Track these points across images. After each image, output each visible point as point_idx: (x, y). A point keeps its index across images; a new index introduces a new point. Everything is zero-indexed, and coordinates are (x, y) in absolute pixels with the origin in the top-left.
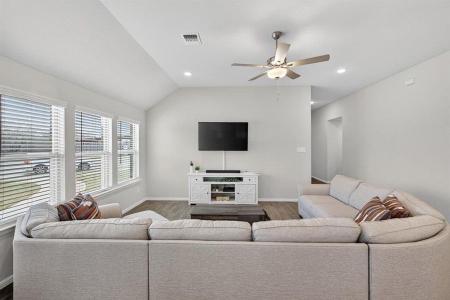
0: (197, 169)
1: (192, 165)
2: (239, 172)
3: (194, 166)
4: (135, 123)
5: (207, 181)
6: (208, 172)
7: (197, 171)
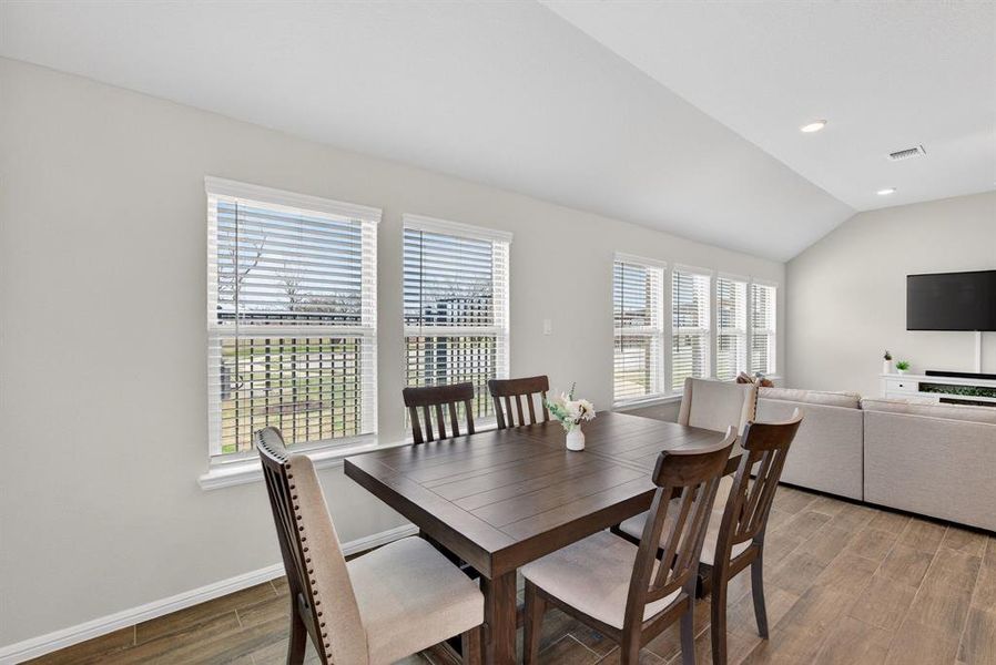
0: (902, 366)
1: (888, 358)
3: (894, 362)
4: (768, 285)
5: (928, 391)
6: (929, 373)
7: (900, 371)
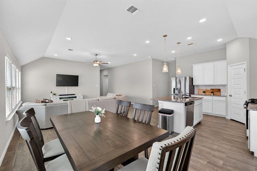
0: (54, 94)
1: (51, 93)
2: (74, 95)
5: (61, 99)
6: (60, 95)
7: (54, 96)
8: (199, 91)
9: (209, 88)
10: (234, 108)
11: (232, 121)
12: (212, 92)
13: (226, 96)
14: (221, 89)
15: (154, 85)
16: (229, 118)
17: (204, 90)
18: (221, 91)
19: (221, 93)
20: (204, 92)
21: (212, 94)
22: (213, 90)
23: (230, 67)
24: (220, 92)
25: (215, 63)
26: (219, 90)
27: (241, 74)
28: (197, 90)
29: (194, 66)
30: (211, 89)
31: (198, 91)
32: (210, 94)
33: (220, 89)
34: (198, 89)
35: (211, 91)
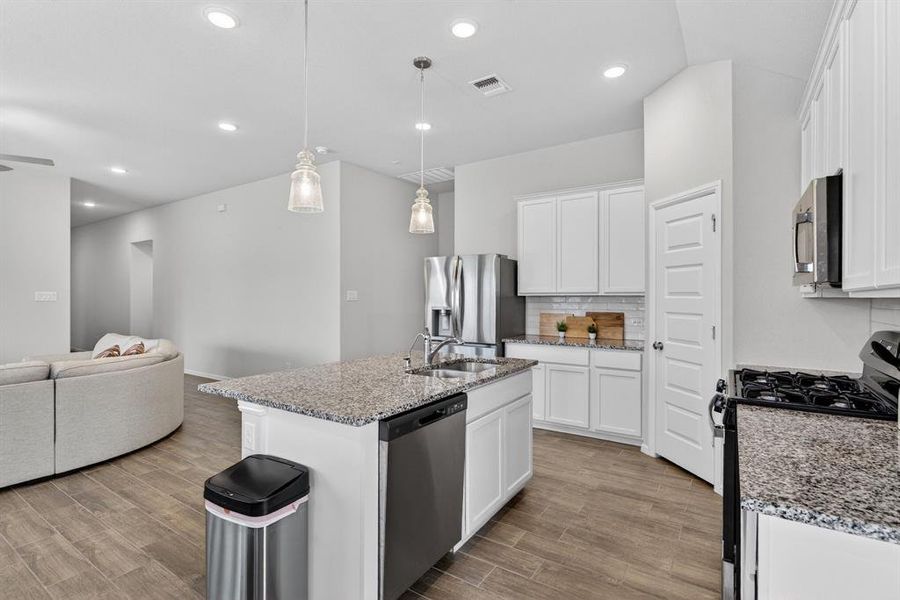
8: (545, 320)
9: (579, 311)
10: (671, 408)
11: (660, 465)
12: (592, 330)
13: (642, 349)
14: (626, 315)
15: (352, 295)
16: (649, 449)
17: (563, 319)
18: (627, 322)
19: (628, 328)
20: (562, 328)
21: (592, 336)
22: (595, 316)
23: (657, 209)
24: (623, 325)
25: (602, 193)
26: (619, 319)
27: (697, 244)
28: (537, 319)
29: (521, 204)
30: (588, 314)
31: (542, 324)
32: (585, 334)
33: (623, 314)
34: (542, 315)
35: (590, 322)
